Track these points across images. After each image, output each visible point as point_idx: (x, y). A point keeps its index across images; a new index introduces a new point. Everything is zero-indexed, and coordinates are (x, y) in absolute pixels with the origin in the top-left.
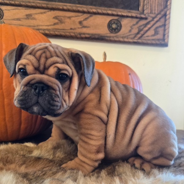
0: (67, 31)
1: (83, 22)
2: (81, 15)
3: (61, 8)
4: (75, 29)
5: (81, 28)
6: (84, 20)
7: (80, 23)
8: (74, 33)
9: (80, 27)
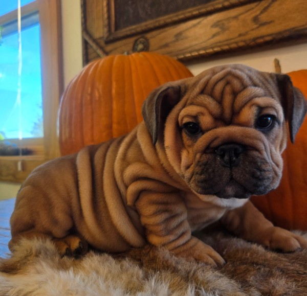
0: (233, 41)
1: (259, 17)
2: (256, 6)
3: (220, 6)
4: (247, 33)
5: (258, 27)
6: (262, 12)
7: (255, 19)
8: (244, 41)
9: (255, 26)
